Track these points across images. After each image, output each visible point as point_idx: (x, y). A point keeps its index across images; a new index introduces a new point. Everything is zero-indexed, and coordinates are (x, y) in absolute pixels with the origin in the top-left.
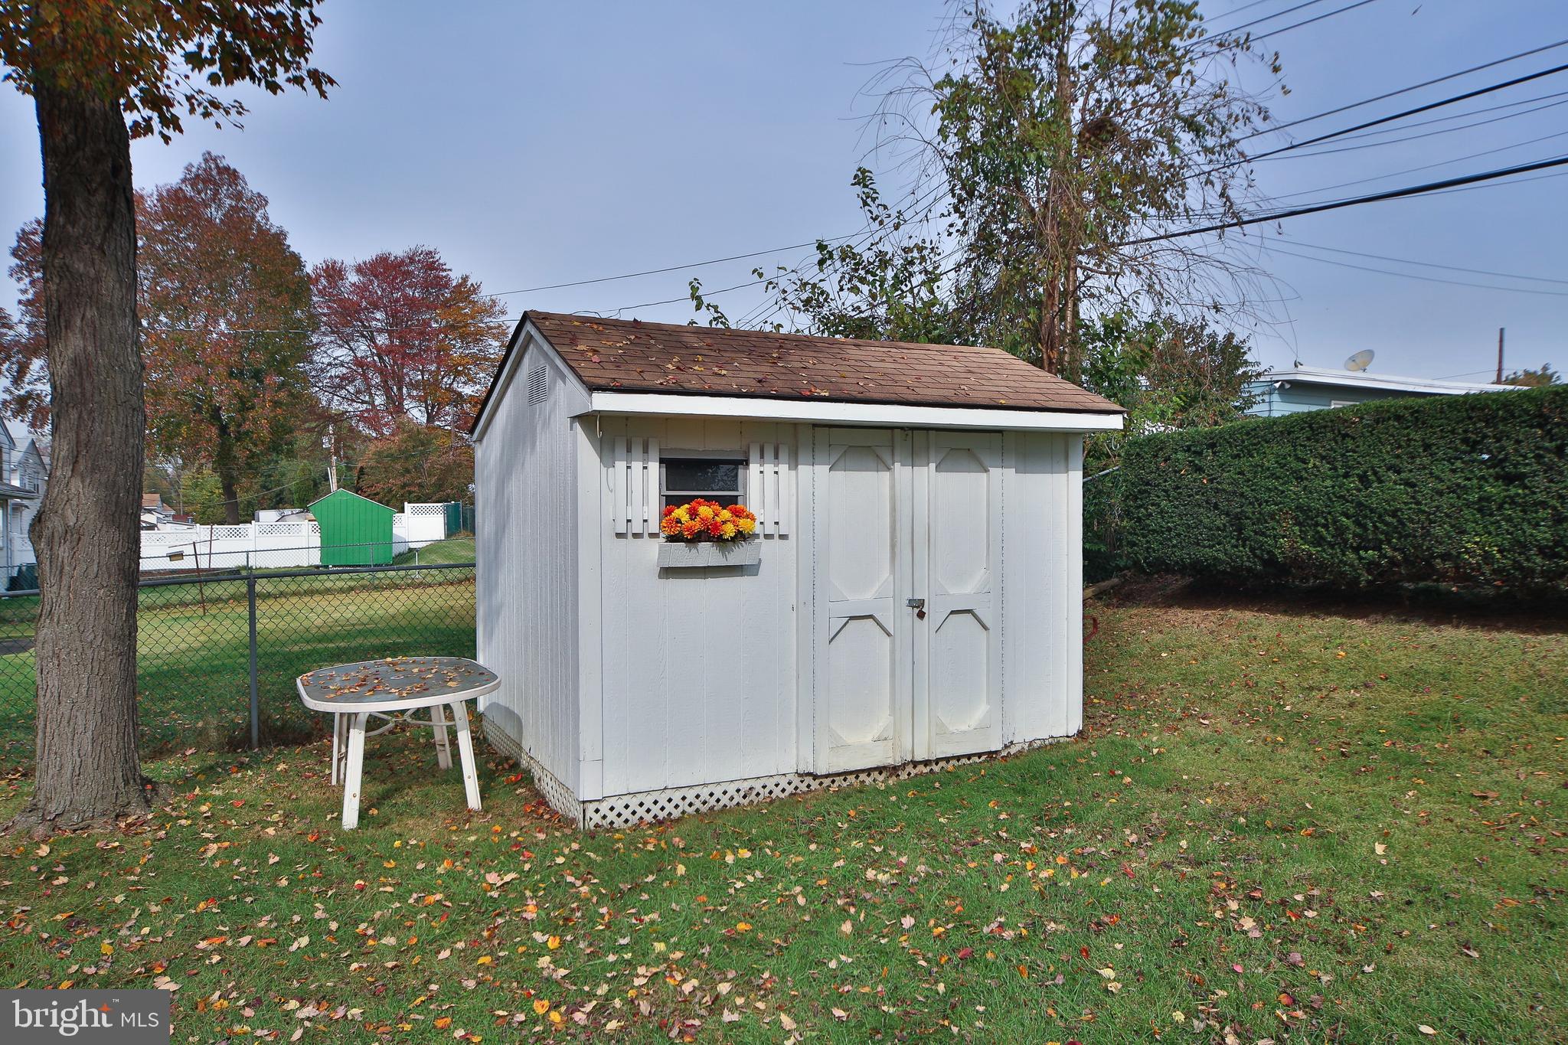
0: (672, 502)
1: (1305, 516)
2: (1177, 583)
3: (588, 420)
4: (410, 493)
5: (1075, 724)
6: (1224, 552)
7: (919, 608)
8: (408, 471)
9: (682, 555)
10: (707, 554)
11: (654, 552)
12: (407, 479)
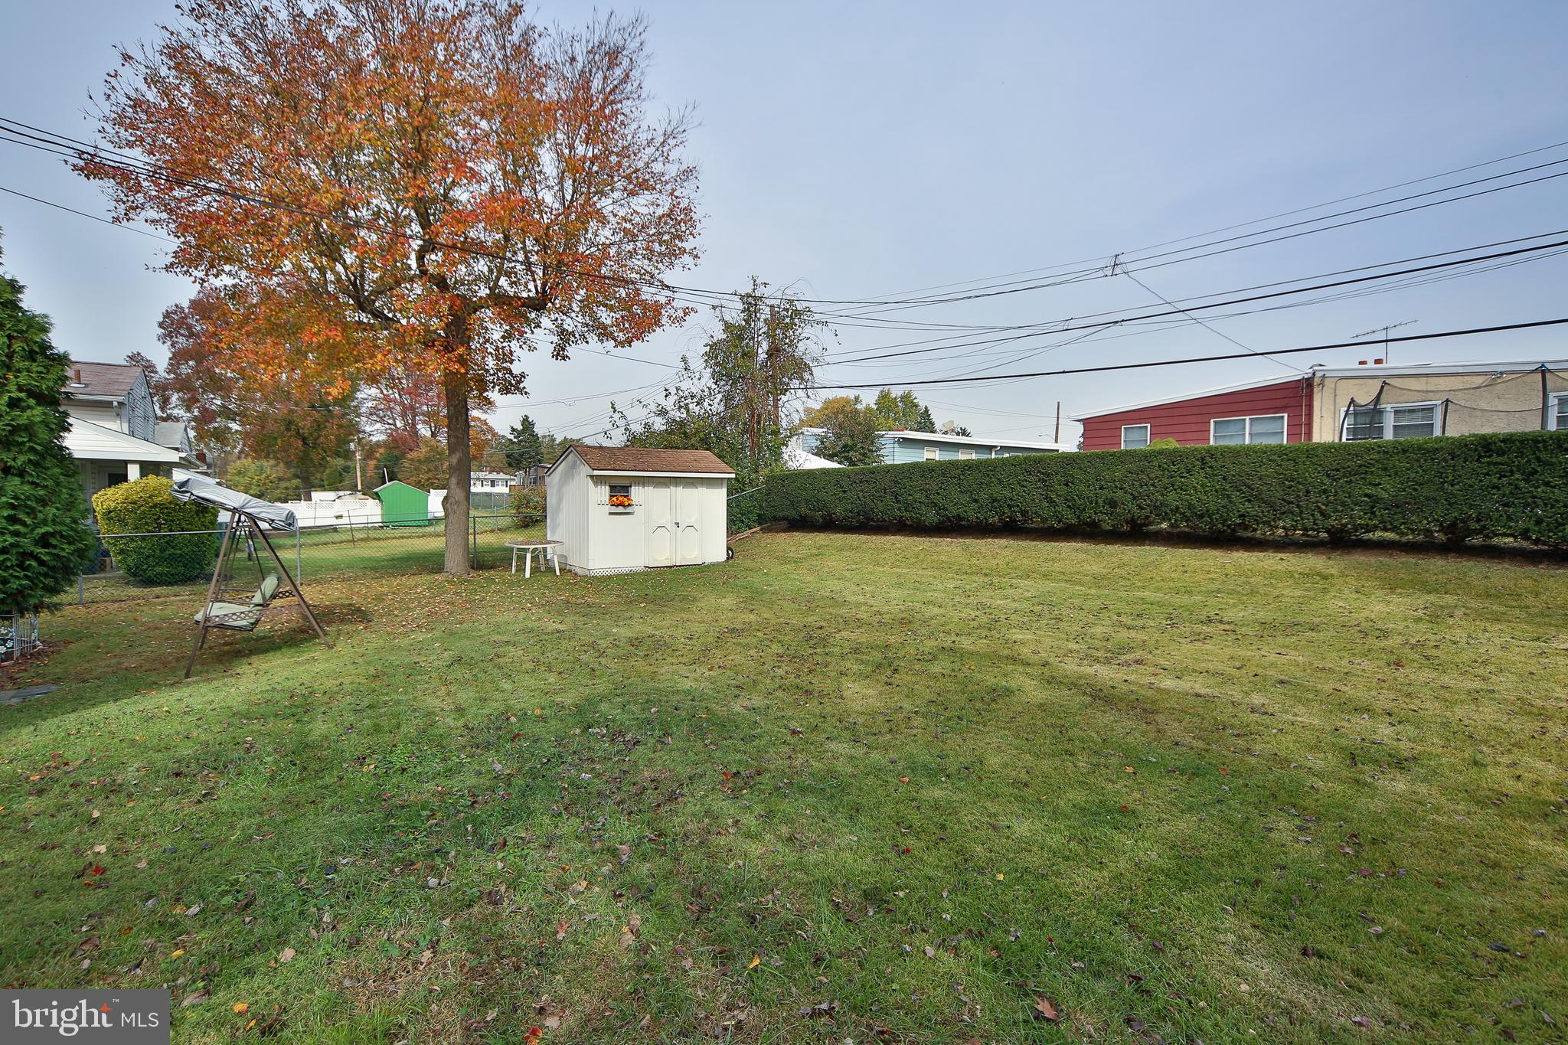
0: (612, 496)
1: (807, 502)
2: (784, 524)
3: (592, 477)
4: (432, 483)
5: (724, 558)
6: (791, 513)
7: (677, 524)
8: (430, 470)
9: (614, 509)
10: (621, 509)
11: (608, 509)
12: (430, 475)
